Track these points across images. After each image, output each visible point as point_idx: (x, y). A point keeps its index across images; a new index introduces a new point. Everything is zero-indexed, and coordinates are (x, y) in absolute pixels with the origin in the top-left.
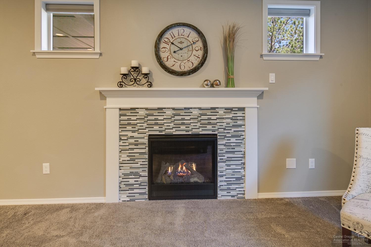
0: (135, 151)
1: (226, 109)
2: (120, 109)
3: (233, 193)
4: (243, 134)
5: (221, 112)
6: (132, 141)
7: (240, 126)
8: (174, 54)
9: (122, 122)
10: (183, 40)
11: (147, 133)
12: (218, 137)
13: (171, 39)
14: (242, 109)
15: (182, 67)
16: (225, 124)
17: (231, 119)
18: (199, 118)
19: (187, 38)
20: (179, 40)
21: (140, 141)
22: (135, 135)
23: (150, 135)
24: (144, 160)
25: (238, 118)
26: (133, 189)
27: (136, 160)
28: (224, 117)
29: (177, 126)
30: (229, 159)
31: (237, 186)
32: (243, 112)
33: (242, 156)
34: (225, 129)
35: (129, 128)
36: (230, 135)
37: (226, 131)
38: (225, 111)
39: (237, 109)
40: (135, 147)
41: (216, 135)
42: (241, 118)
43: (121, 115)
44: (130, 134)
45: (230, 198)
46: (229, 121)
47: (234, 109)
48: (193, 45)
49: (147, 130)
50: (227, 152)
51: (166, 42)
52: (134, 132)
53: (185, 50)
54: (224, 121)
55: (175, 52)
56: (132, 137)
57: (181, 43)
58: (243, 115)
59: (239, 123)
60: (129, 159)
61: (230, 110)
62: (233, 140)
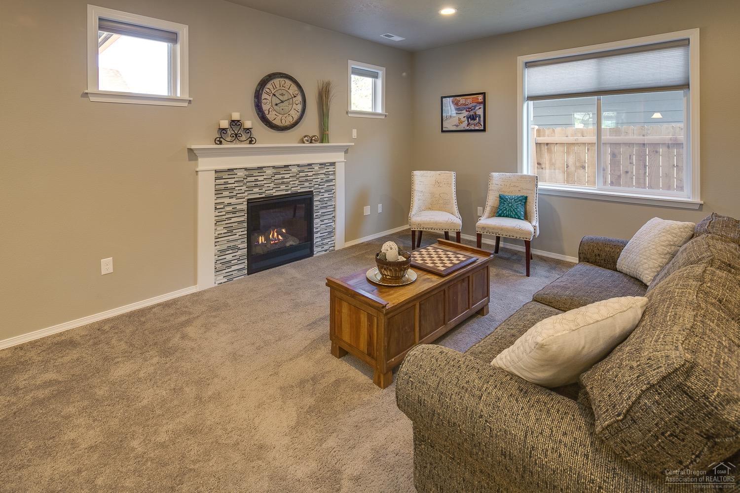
0: (233, 220)
1: (321, 164)
2: (216, 172)
3: (326, 247)
4: (334, 188)
5: (316, 168)
6: (229, 208)
7: (331, 180)
8: (276, 107)
9: (217, 187)
10: (284, 92)
11: (246, 198)
12: (314, 194)
13: (272, 90)
14: (333, 164)
15: (283, 121)
16: (320, 179)
17: (324, 174)
18: (298, 176)
19: (288, 90)
20: (280, 92)
21: (239, 207)
22: (233, 201)
23: (248, 199)
24: (243, 230)
25: (330, 173)
26: (230, 267)
27: (234, 231)
28: (319, 172)
29: (277, 186)
30: (323, 215)
31: (329, 240)
32: (333, 167)
33: (333, 209)
34: (319, 185)
35: (226, 193)
36: (324, 191)
37: (320, 187)
38: (320, 166)
39: (329, 164)
40: (233, 215)
41: (312, 191)
42: (332, 173)
43: (216, 179)
44: (227, 201)
45: (324, 253)
46: (323, 176)
47: (327, 164)
48: (294, 99)
49: (246, 194)
50: (322, 208)
51: (267, 93)
52: (231, 197)
53: (286, 103)
54: (319, 177)
55: (276, 105)
56: (229, 204)
57: (282, 95)
58: (334, 170)
59: (331, 177)
60: (226, 231)
61: (322, 165)
62: (326, 195)
